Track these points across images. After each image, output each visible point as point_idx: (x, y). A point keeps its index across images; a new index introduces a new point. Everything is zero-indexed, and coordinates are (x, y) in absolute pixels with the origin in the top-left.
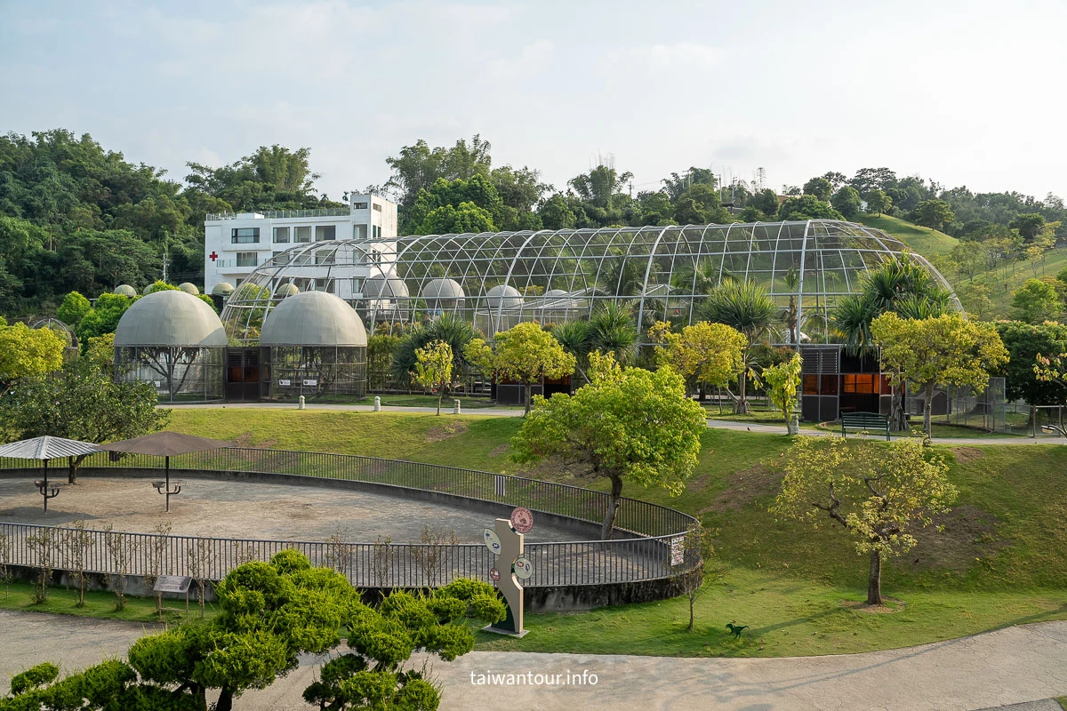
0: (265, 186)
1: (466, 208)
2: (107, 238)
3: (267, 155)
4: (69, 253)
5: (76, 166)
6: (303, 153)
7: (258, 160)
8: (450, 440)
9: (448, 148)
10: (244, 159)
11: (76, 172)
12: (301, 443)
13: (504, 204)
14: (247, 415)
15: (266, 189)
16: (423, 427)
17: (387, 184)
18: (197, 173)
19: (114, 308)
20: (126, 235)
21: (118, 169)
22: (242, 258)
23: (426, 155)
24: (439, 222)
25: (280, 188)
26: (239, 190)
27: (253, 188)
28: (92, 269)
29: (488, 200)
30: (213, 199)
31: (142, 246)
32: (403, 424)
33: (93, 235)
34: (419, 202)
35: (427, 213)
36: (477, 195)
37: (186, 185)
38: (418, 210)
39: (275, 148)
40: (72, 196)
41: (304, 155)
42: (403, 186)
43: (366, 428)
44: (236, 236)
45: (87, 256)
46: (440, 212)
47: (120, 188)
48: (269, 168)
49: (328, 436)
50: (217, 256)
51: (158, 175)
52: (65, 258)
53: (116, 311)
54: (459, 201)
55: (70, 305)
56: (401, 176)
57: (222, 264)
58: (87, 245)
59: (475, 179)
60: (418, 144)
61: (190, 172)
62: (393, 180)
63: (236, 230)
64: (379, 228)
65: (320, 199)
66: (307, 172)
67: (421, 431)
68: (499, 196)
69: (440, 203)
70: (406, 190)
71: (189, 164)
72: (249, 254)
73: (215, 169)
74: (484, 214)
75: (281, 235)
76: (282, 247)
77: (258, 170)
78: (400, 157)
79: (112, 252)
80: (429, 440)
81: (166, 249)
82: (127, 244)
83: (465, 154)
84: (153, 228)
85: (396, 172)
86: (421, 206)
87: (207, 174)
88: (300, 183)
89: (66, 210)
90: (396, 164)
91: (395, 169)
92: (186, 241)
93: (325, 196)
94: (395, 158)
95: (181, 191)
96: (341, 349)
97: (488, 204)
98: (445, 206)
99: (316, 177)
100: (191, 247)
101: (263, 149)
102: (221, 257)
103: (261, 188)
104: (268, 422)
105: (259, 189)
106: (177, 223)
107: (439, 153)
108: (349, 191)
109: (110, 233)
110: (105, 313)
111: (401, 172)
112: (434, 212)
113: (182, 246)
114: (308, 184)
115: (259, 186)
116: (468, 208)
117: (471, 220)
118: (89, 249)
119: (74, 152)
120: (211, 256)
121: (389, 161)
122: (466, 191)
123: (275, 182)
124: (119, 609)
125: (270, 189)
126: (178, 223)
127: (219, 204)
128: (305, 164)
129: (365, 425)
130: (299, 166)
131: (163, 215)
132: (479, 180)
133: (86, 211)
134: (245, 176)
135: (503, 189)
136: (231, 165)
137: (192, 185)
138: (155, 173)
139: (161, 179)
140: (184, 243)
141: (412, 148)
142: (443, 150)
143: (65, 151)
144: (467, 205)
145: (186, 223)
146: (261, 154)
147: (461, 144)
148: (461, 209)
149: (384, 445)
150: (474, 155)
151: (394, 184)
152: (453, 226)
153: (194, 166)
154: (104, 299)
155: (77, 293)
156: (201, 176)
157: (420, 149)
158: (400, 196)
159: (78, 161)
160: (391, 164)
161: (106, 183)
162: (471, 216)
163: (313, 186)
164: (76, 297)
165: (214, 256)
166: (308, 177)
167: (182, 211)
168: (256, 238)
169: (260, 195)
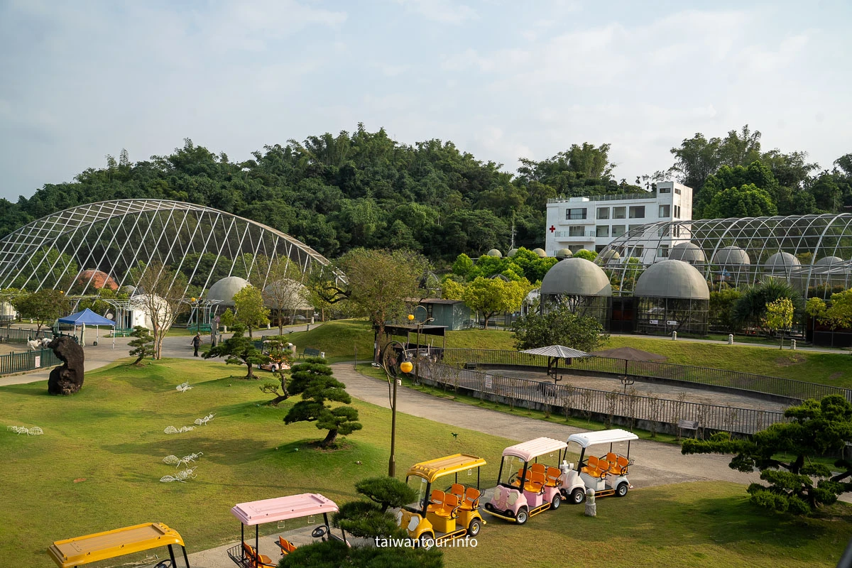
0: (577, 174)
1: (748, 190)
2: (476, 216)
3: (579, 150)
4: (452, 226)
5: (446, 164)
6: (605, 148)
7: (570, 155)
8: (794, 366)
9: (722, 138)
10: (560, 153)
11: (446, 168)
12: (684, 362)
13: (779, 185)
14: (640, 342)
15: (579, 177)
16: (772, 357)
17: (671, 169)
18: (527, 166)
19: (492, 265)
20: (488, 214)
21: (470, 165)
22: (574, 230)
23: (704, 145)
24: (725, 201)
25: (589, 176)
26: (558, 177)
27: (569, 177)
28: (467, 238)
29: (765, 182)
30: (543, 186)
31: (498, 221)
32: (755, 354)
33: (466, 214)
34: (708, 186)
35: (714, 194)
36: (756, 177)
37: (518, 175)
38: (706, 191)
39: (585, 145)
40: (444, 185)
41: (606, 149)
42: (684, 170)
43: (729, 355)
44: (569, 214)
45: (464, 229)
46: (726, 193)
47: (473, 179)
48: (580, 161)
49: (701, 359)
50: (554, 229)
51: (497, 168)
52: (449, 230)
53: (493, 268)
54: (741, 183)
55: (460, 263)
56: (683, 162)
57: (558, 234)
58: (463, 221)
59: (754, 165)
60: (696, 137)
61: (521, 165)
62: (676, 166)
63: (570, 210)
64: (679, 207)
65: (619, 183)
66: (607, 163)
67: (770, 359)
68: (775, 178)
69: (725, 186)
70: (687, 173)
71: (520, 160)
72: (579, 227)
73: (539, 162)
74: (764, 193)
75: (603, 213)
76: (603, 222)
77: (571, 162)
78: (682, 148)
79: (479, 226)
80: (778, 365)
81: (513, 223)
82: (488, 220)
83: (737, 142)
84: (505, 208)
85: (679, 160)
86: (709, 189)
87: (533, 166)
88: (602, 170)
89: (441, 195)
90: (679, 153)
91: (678, 158)
92: (526, 217)
93: (624, 180)
94: (677, 149)
95: (513, 179)
96: (694, 301)
97: (765, 185)
98: (730, 188)
99: (613, 166)
100: (530, 221)
101: (574, 146)
102: (558, 229)
103: (575, 176)
104: (657, 347)
105: (573, 177)
106: (519, 204)
107: (715, 142)
108: (641, 176)
109: (477, 212)
110: (486, 268)
111: (683, 159)
112: (720, 193)
113: (524, 220)
114: (608, 172)
115: (573, 174)
116: (750, 189)
117: (753, 199)
118: (465, 223)
119: (442, 155)
120: (550, 229)
121: (673, 151)
122: (747, 175)
123: (583, 170)
124: (653, 436)
125: (581, 176)
126: (521, 204)
127: (547, 189)
128: (605, 156)
129: (727, 353)
130: (601, 158)
131: (510, 198)
132: (758, 166)
133: (457, 196)
134: (561, 167)
135: (777, 171)
136: (550, 159)
137: (522, 174)
138: (496, 166)
139: (500, 171)
140: (525, 218)
141: (691, 140)
142: (719, 140)
143: (436, 155)
144: (749, 187)
145: (525, 204)
146: (573, 150)
147: (733, 135)
148: (744, 190)
149: (745, 367)
150: (745, 143)
151: (676, 169)
152: (736, 205)
153: (524, 161)
154: (483, 259)
155: (464, 255)
156: (529, 168)
157: (698, 140)
158: (682, 179)
159: (447, 161)
160: (675, 154)
161: (464, 175)
162: (753, 196)
163: (612, 173)
164: (464, 256)
165: (552, 229)
166: (607, 167)
167: (523, 195)
168: (584, 215)
169: (574, 181)
